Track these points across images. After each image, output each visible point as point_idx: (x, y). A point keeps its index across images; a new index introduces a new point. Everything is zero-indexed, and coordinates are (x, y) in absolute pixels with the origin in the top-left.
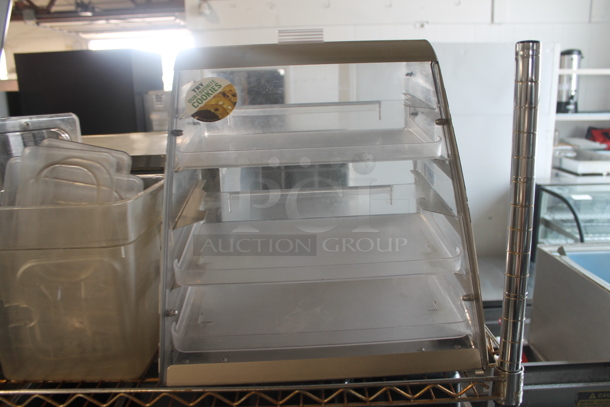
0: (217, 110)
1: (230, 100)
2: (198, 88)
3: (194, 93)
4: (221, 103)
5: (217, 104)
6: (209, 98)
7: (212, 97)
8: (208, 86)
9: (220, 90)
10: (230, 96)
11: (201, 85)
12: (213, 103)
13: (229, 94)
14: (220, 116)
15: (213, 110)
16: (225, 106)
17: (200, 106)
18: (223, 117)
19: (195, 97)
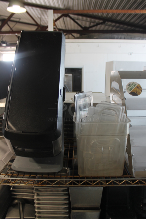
0: (137, 92)
1: (140, 89)
2: (129, 85)
3: (128, 87)
4: (137, 90)
5: (136, 90)
6: (133, 88)
7: (134, 88)
8: (132, 84)
9: (136, 86)
10: (140, 88)
11: (130, 84)
12: (135, 90)
13: (139, 87)
14: (138, 94)
15: (135, 92)
16: (139, 91)
17: (131, 91)
18: (139, 95)
19: (129, 88)
